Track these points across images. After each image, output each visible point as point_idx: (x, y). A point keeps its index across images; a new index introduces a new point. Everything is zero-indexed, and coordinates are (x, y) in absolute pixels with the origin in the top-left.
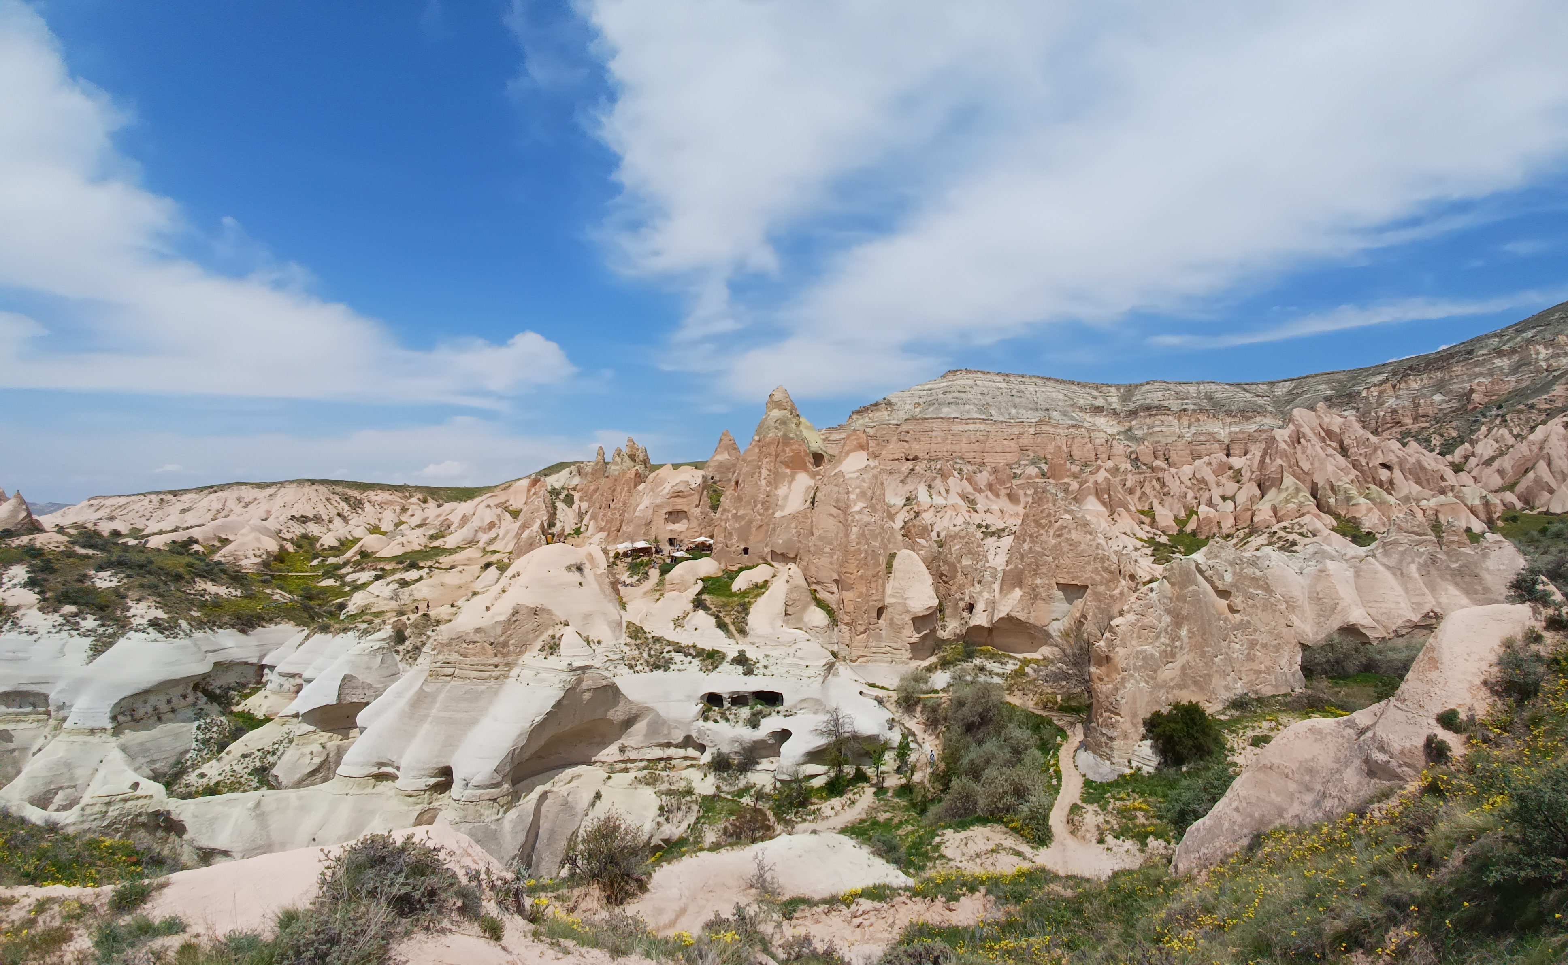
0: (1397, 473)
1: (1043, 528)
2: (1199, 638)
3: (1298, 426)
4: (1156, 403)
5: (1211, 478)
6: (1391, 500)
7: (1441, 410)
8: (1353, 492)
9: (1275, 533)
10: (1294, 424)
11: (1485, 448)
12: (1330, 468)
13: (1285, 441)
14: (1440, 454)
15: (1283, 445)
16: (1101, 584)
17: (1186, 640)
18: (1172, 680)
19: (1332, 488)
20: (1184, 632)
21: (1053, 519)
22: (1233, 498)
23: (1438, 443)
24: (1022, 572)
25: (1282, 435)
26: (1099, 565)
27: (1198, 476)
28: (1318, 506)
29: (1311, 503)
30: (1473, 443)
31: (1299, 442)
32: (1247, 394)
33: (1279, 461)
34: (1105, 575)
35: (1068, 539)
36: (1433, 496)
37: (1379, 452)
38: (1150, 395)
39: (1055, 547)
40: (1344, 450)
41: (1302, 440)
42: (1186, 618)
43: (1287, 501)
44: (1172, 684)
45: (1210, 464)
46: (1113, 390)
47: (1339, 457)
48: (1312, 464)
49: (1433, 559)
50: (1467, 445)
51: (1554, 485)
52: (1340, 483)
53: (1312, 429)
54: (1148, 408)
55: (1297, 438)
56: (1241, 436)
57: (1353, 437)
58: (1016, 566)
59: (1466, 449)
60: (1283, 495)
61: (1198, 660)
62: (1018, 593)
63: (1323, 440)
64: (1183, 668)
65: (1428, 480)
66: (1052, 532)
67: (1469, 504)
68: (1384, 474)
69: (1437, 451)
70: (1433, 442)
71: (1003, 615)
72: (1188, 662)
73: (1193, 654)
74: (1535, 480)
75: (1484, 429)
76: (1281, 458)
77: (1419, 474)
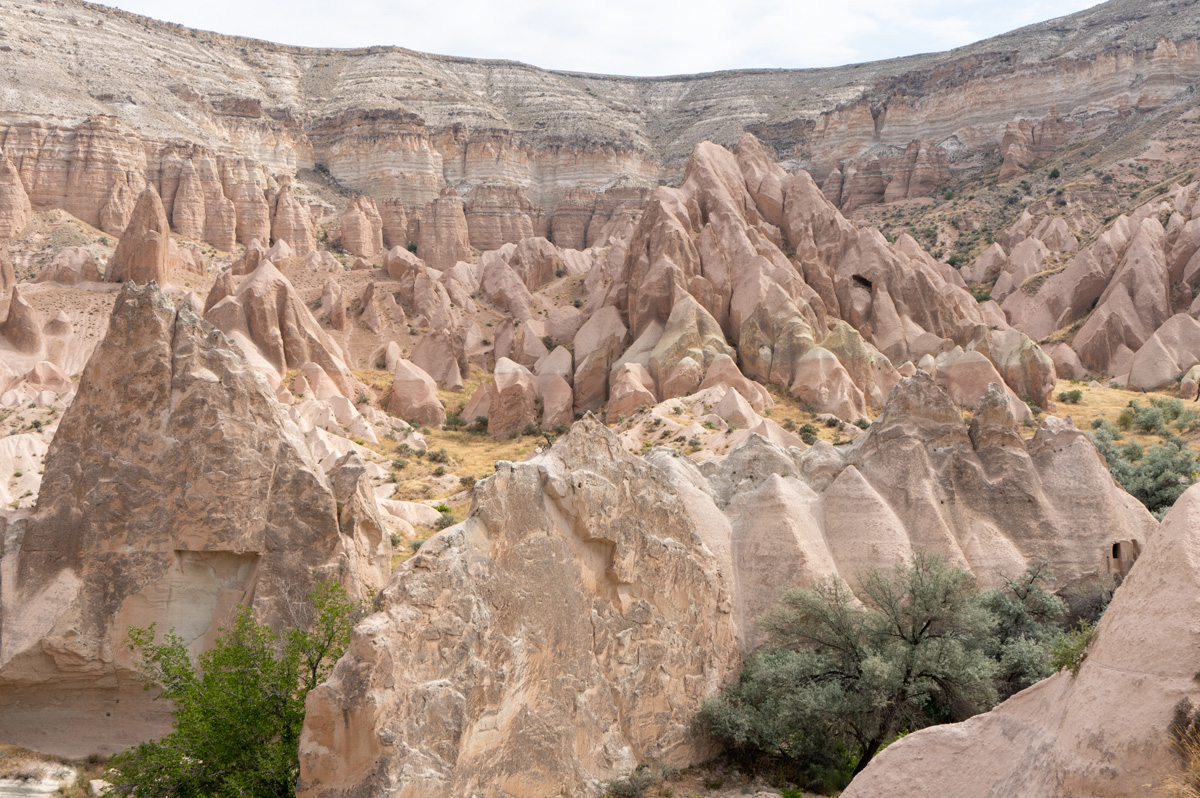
0: (883, 296)
1: (142, 403)
2: (547, 653)
3: (706, 183)
4: (390, 104)
5: (520, 294)
6: (870, 352)
7: (953, 172)
8: (807, 335)
9: (658, 422)
10: (697, 178)
11: (1030, 256)
12: (765, 283)
13: (680, 216)
14: (952, 263)
15: (676, 225)
16: (294, 546)
17: (521, 658)
18: (491, 754)
19: (765, 326)
20: (517, 642)
21: (167, 380)
22: (568, 342)
23: (948, 242)
24: (82, 526)
25: (675, 201)
26: (289, 499)
27: (492, 290)
28: (739, 364)
29: (726, 358)
30: (1007, 244)
31: (705, 219)
32: (593, 102)
33: (667, 261)
34: (302, 524)
35: (207, 434)
36: (942, 348)
37: (853, 251)
38: (378, 84)
39: (174, 455)
40: (788, 246)
41: (712, 217)
42: (520, 607)
43: (681, 351)
44: (490, 764)
45: (516, 262)
46: (285, 60)
47: (781, 258)
48: (729, 270)
49: (960, 469)
50: (998, 248)
51: (1138, 333)
52: (781, 315)
53: (733, 193)
54: (371, 116)
55: (703, 210)
56: (580, 201)
57: (807, 216)
58: (65, 511)
59: (996, 256)
60: (672, 340)
61: (545, 705)
62: (69, 584)
63: (752, 220)
64: (517, 723)
65: (934, 315)
66: (164, 416)
67: (1003, 364)
68: (859, 298)
69: (947, 258)
70: (941, 237)
71: (24, 646)
72: (524, 708)
73: (535, 690)
74: (1109, 323)
75: (1026, 216)
76: (671, 254)
77: (920, 301)
